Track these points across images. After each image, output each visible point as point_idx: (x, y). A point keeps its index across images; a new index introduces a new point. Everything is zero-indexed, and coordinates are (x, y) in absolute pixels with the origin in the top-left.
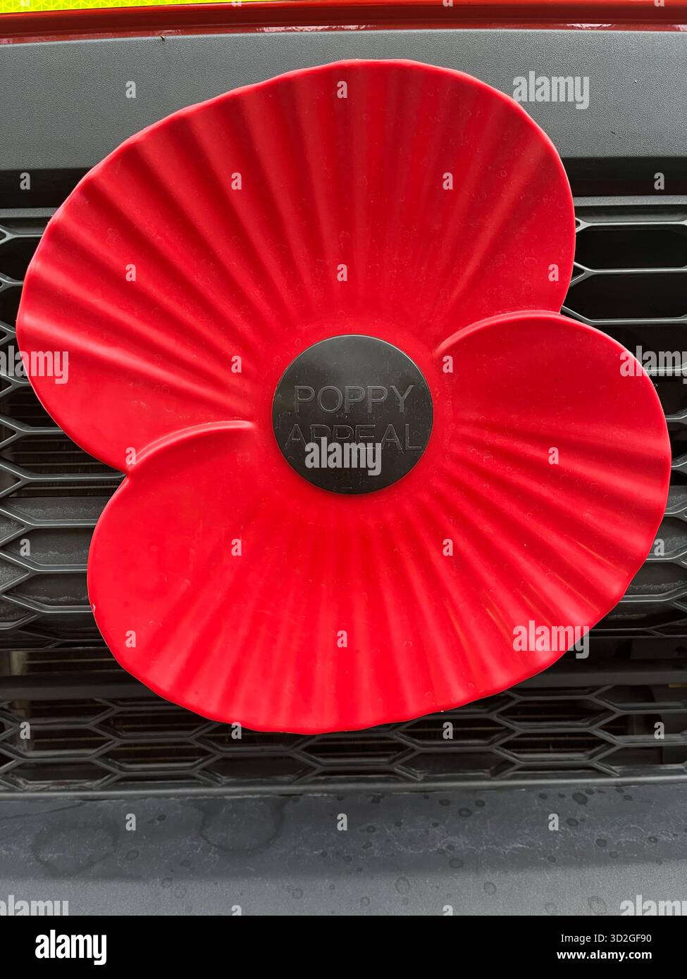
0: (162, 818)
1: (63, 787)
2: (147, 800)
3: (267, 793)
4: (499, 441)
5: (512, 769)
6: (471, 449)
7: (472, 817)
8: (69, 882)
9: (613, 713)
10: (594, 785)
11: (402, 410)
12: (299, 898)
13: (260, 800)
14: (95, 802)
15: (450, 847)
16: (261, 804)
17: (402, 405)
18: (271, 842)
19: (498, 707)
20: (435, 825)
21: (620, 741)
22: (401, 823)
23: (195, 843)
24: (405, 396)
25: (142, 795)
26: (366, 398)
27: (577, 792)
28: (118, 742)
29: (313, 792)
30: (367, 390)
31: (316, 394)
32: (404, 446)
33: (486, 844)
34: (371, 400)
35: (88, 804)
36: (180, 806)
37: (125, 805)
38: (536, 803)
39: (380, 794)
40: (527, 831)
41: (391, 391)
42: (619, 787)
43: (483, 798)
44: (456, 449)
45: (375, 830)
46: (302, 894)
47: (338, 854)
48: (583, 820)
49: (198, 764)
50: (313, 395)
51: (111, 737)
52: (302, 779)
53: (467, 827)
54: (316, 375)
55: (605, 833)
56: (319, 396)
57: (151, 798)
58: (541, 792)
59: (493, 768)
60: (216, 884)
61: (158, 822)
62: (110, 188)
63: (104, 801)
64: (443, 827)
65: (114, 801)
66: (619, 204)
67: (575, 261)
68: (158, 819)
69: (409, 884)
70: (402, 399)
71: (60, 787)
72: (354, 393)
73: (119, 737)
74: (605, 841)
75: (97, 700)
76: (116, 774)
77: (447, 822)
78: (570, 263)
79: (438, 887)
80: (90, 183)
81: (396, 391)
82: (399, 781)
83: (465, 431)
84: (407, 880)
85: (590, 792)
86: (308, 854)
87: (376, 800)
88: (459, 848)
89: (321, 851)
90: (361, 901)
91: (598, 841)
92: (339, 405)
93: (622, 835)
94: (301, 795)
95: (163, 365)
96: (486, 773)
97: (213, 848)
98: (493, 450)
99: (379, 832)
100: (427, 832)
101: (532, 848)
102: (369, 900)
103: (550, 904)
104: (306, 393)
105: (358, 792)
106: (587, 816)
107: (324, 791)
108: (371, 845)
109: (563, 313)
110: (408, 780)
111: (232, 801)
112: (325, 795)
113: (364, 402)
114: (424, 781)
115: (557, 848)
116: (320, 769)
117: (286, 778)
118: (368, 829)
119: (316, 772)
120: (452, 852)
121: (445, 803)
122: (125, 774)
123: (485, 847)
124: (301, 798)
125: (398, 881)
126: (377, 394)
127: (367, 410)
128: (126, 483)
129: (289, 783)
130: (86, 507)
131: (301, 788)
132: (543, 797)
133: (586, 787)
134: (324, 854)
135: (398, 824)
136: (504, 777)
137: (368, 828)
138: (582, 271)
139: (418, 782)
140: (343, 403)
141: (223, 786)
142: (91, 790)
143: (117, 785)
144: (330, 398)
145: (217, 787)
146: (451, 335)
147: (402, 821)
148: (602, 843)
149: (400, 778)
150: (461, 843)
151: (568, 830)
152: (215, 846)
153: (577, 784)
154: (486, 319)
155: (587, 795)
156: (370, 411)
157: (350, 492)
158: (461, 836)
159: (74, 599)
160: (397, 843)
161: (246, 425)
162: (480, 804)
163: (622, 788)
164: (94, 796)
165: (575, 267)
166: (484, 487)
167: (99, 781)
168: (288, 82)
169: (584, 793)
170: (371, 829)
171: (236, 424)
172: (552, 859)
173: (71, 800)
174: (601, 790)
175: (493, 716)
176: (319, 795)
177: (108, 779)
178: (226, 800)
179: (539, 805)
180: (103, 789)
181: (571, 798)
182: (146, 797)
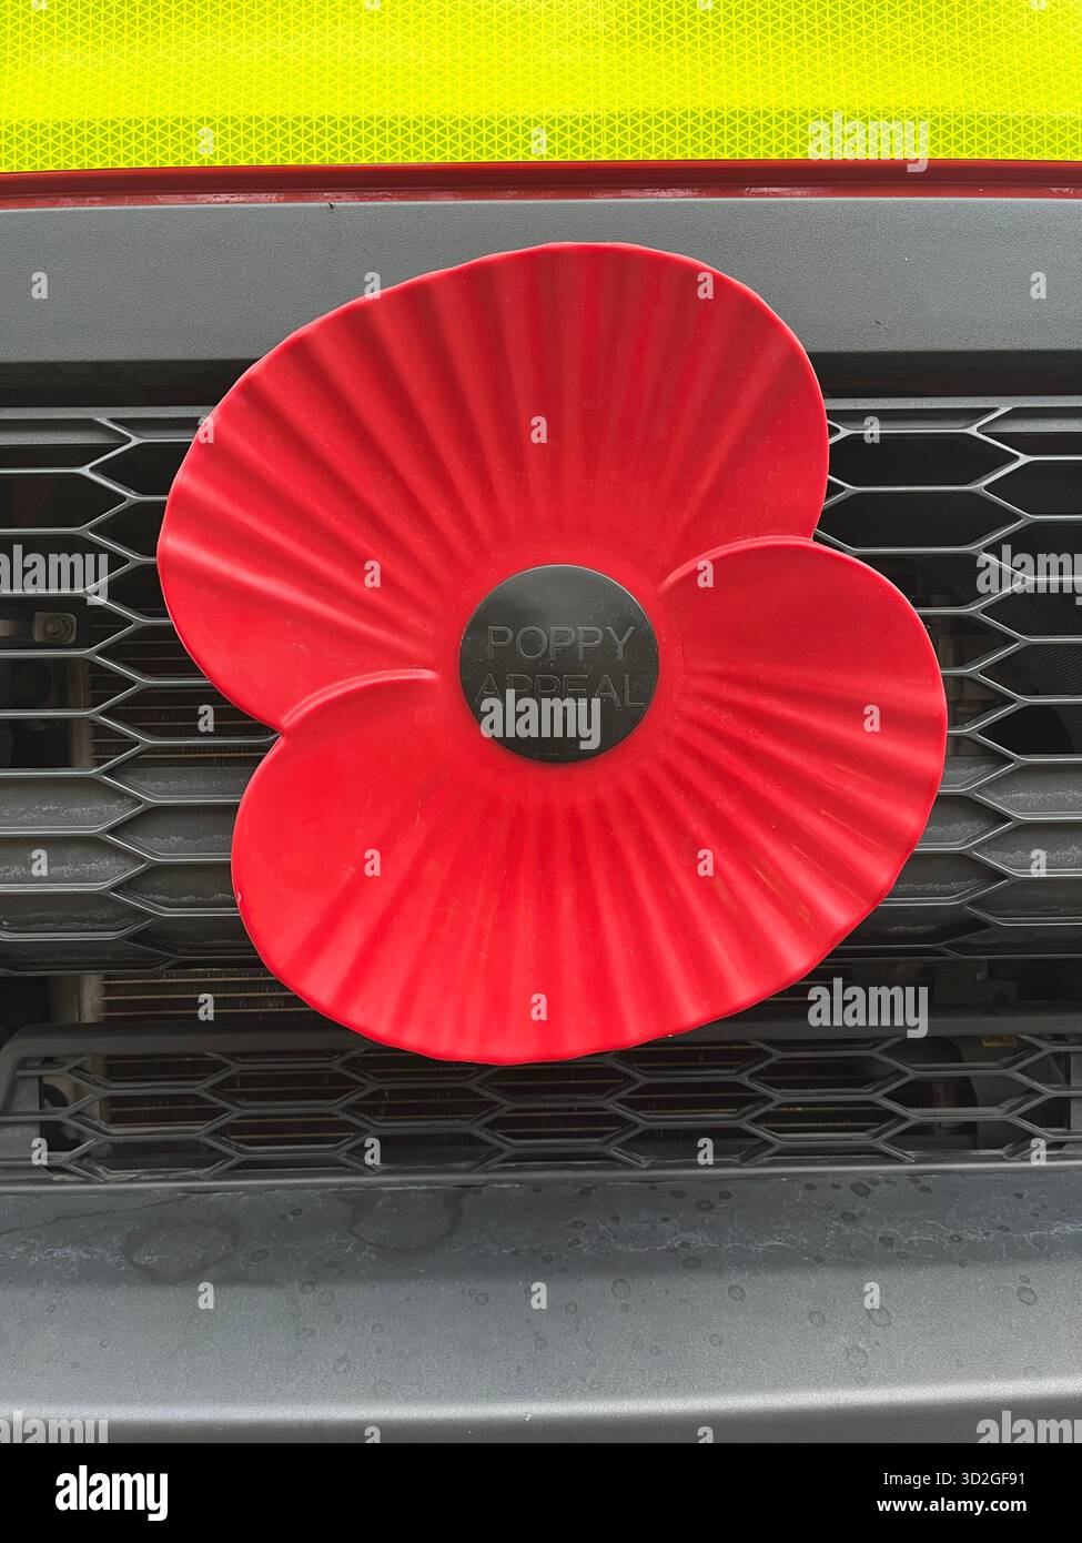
0: (296, 1212)
1: (159, 1177)
2: (275, 1193)
3: (438, 1183)
4: (741, 696)
5: (770, 1151)
6: (706, 707)
7: (714, 1211)
8: (176, 1289)
9: (905, 1075)
10: (880, 1173)
11: (620, 657)
12: (483, 1304)
13: (428, 1191)
14: (203, 1196)
15: (685, 1245)
16: (431, 1196)
17: (620, 651)
18: (446, 1240)
19: (750, 1067)
20: (665, 1220)
21: (916, 1115)
22: (619, 1218)
23: (343, 1241)
24: (625, 640)
25: (267, 1185)
26: (576, 642)
27: (858, 1181)
28: (237, 1112)
29: (500, 1182)
30: (577, 632)
31: (515, 637)
32: (622, 701)
33: (733, 1242)
34: (582, 644)
35: (194, 1197)
36: (320, 1199)
37: (246, 1198)
38: (801, 1194)
39: (591, 1185)
40: (787, 1227)
41: (607, 634)
42: (913, 1175)
43: (729, 1189)
44: (688, 707)
45: (584, 1225)
46: (488, 1300)
47: (535, 1252)
48: (862, 1214)
49: (343, 1145)
50: (510, 639)
51: (227, 1105)
52: (485, 1165)
53: (707, 1222)
54: (513, 614)
55: (892, 1230)
56: (519, 636)
57: (280, 1191)
58: (808, 1181)
59: (744, 1152)
60: (373, 1287)
61: (291, 1218)
62: (272, 388)
63: (217, 1194)
64: (675, 1221)
65: (229, 1194)
66: (888, 407)
67: (830, 474)
68: (292, 1213)
69: (629, 1287)
70: (621, 644)
71: (155, 1177)
72: (562, 636)
73: (238, 1106)
74: (891, 1240)
75: (209, 1054)
76: (232, 1158)
77: (681, 1216)
78: (824, 476)
79: (667, 1292)
80: (248, 381)
81: (613, 633)
82: (616, 1169)
83: (700, 684)
84: (626, 1282)
85: (875, 1183)
86: (495, 1253)
87: (586, 1192)
88: (697, 1246)
89: (513, 1249)
90: (566, 1307)
91: (881, 1239)
92: (543, 650)
93: (915, 1232)
94: (483, 1186)
95: (327, 600)
96: (735, 1159)
97: (368, 1247)
98: (732, 707)
99: (589, 1227)
100: (654, 1227)
101: (794, 1247)
102: (576, 1306)
103: (816, 1313)
104: (501, 636)
105: (564, 1182)
106: (869, 1209)
107: (515, 1181)
108: (579, 1242)
109: (817, 539)
110: (630, 1167)
111: (391, 1193)
112: (517, 1186)
113: (573, 646)
114: (649, 1168)
115: (827, 1246)
116: (509, 1151)
117: (462, 1165)
118: (575, 1225)
119: (503, 1156)
120: (686, 1250)
121: (678, 1194)
122: (245, 1157)
123: (730, 1245)
124: (484, 1189)
125: (615, 1283)
126: (591, 637)
127: (577, 657)
128: (281, 742)
129: (468, 1171)
130: (220, 779)
131: (485, 1177)
132: (810, 1187)
133: (869, 1177)
134: (516, 1253)
135: (616, 1219)
136: (759, 1162)
137: (575, 1223)
138: (843, 489)
139: (642, 1169)
140: (548, 647)
141: (377, 1175)
142: (199, 1179)
143: (232, 1172)
144: (532, 643)
145: (369, 1176)
146: (682, 564)
147: (621, 1215)
148: (887, 1241)
149: (619, 1165)
150: (698, 1239)
151: (843, 1225)
152: (371, 1244)
153: (857, 1172)
154: (723, 547)
155: (870, 1186)
156: (580, 659)
157: (554, 760)
158: (699, 1232)
159: (200, 899)
160: (613, 1240)
161: (427, 675)
162: (726, 1196)
163: (919, 1177)
164: (202, 1187)
165: (829, 482)
166: (721, 754)
167: (208, 1169)
168: (486, 268)
169: (866, 1183)
170: (579, 1225)
171: (416, 673)
172: (819, 1259)
173: (169, 1193)
174: (889, 1179)
175: (744, 1079)
176: (510, 1186)
177: (221, 1165)
178: (382, 1192)
179: (804, 1197)
180: (214, 1178)
181: (849, 1189)
182: (273, 1188)
